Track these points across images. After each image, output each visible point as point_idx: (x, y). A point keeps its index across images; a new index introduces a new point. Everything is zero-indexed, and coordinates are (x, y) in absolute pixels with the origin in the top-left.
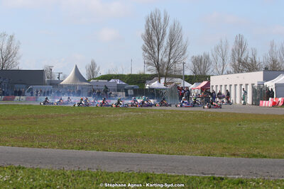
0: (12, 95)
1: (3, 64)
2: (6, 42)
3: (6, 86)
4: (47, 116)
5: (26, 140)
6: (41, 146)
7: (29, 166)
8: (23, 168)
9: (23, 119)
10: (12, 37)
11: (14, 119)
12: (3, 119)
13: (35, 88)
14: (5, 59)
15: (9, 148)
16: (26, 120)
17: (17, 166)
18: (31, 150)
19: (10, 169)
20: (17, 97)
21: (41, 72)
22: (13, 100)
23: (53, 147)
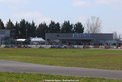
0: (98, 45)
1: (94, 31)
2: (95, 20)
3: (96, 41)
4: (115, 55)
5: (106, 66)
6: (112, 69)
7: (107, 78)
8: (105, 79)
9: (103, 56)
10: (98, 18)
11: (99, 56)
12: (95, 56)
13: (109, 42)
14: (95, 29)
15: (97, 70)
16: (105, 57)
17: (102, 78)
18: (107, 70)
19: (99, 79)
20: (101, 46)
21: (112, 34)
22: (98, 47)
23: (118, 69)
